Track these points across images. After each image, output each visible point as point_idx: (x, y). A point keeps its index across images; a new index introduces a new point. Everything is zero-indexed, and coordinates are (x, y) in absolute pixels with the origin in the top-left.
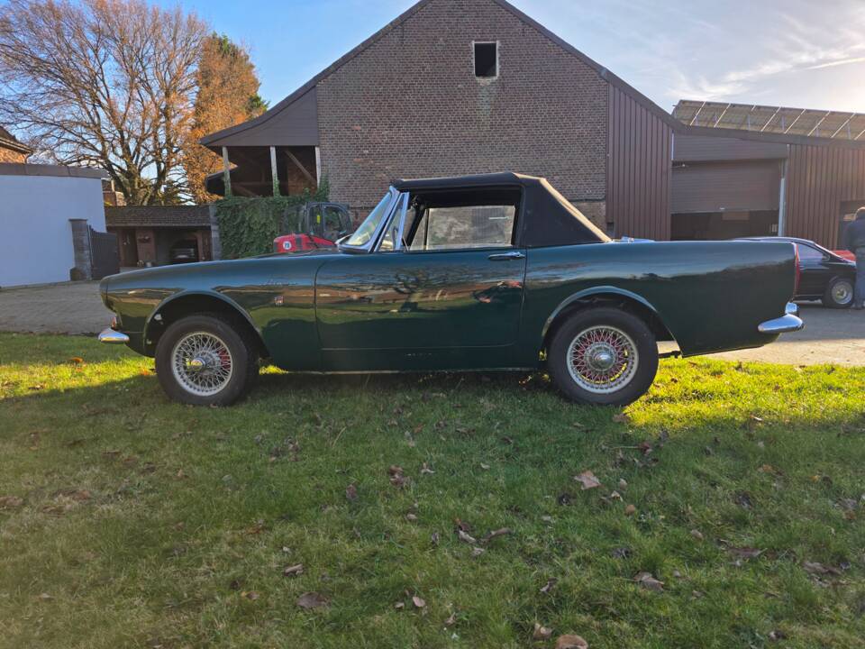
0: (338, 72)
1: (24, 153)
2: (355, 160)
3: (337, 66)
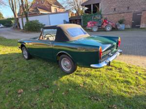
1: (63, 9)
2: (107, 5)
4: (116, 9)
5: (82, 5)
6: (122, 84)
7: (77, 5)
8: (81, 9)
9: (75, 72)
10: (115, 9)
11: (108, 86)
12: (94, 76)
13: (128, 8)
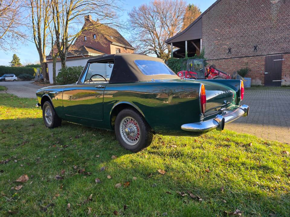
0: (210, 10)
1: (133, 50)
2: (215, 42)
3: (210, 8)
4: (233, 50)
5: (168, 42)
6: (254, 172)
7: (159, 44)
8: (166, 51)
9: (148, 148)
10: (230, 50)
11: (221, 174)
12: (189, 156)
13: (255, 48)
